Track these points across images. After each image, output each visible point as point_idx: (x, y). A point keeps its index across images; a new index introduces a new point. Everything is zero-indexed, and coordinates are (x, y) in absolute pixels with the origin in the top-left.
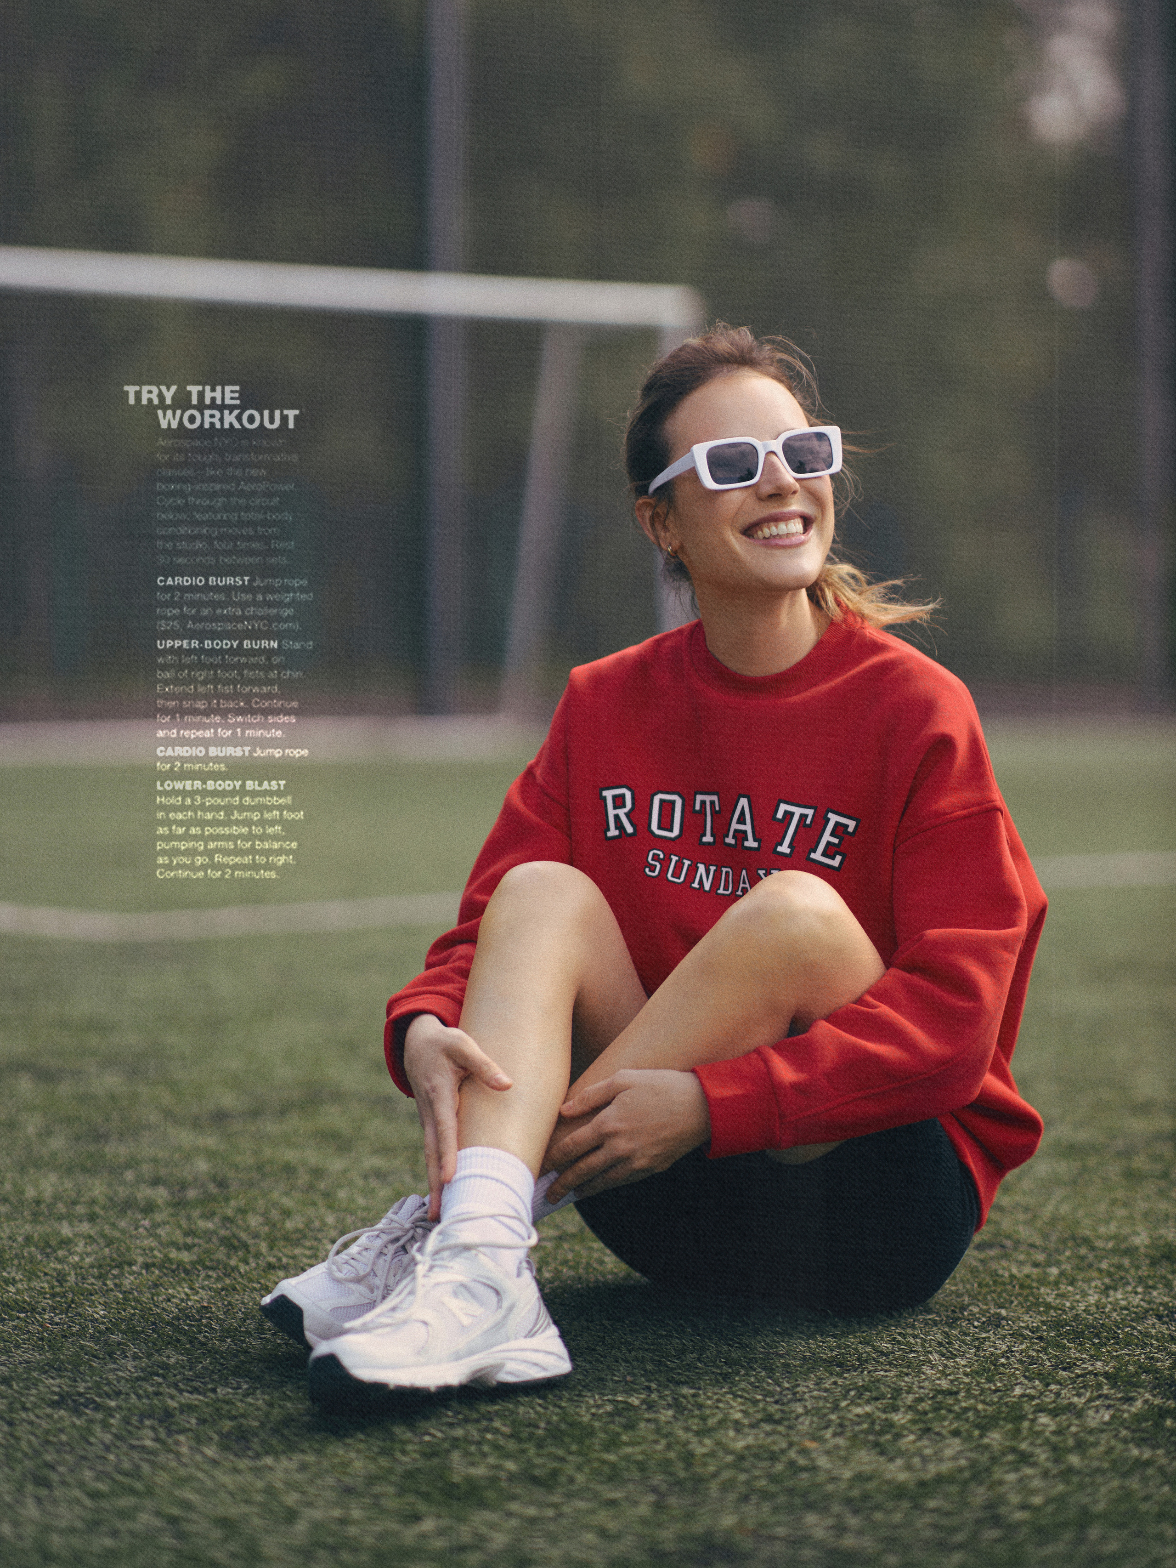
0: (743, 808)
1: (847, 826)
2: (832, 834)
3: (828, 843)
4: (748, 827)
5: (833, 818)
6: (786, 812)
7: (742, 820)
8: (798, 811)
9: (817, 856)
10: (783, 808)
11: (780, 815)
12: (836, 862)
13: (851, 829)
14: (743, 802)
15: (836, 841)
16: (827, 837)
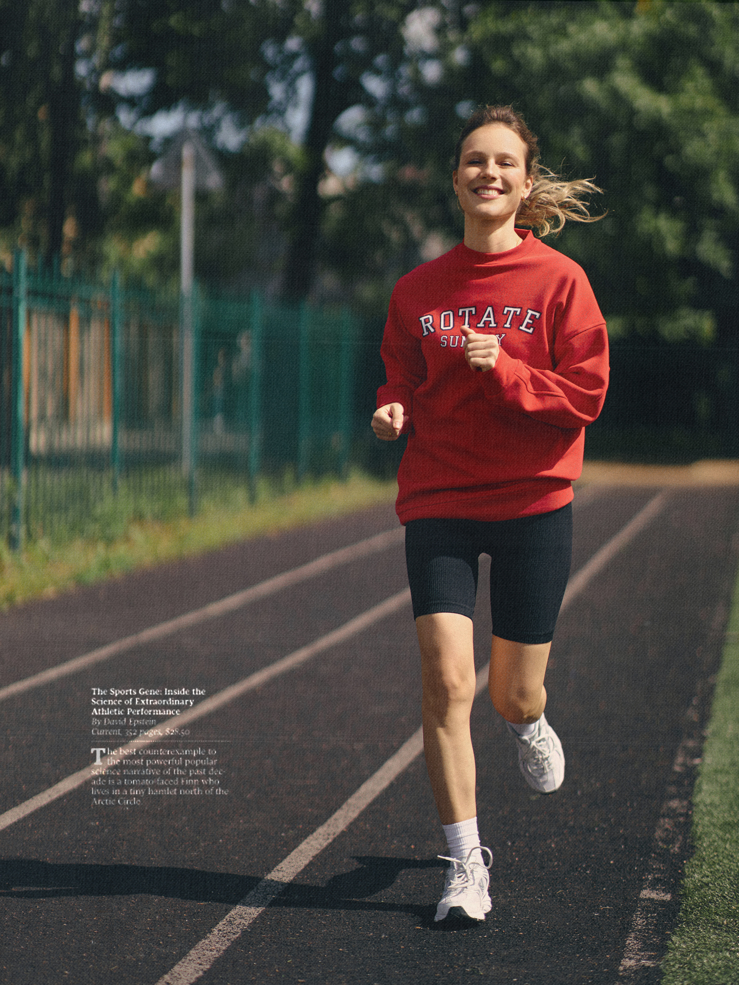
0: (489, 312)
1: (536, 315)
2: (530, 319)
3: (528, 323)
4: (492, 319)
5: (530, 312)
6: (508, 311)
7: (489, 316)
8: (512, 310)
9: (523, 328)
10: (507, 309)
11: (505, 312)
12: (531, 331)
13: (537, 317)
14: (490, 309)
15: (531, 322)
16: (527, 320)
